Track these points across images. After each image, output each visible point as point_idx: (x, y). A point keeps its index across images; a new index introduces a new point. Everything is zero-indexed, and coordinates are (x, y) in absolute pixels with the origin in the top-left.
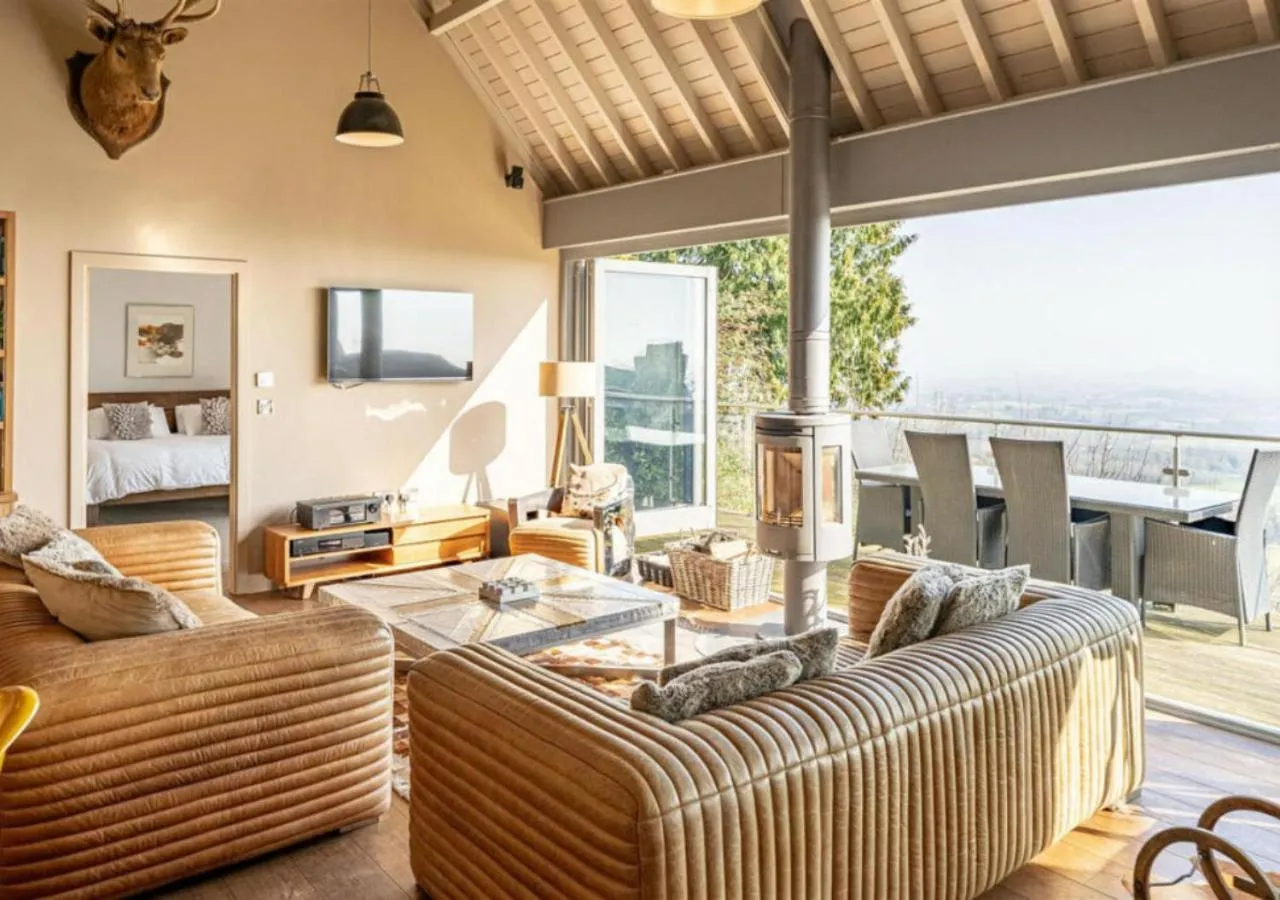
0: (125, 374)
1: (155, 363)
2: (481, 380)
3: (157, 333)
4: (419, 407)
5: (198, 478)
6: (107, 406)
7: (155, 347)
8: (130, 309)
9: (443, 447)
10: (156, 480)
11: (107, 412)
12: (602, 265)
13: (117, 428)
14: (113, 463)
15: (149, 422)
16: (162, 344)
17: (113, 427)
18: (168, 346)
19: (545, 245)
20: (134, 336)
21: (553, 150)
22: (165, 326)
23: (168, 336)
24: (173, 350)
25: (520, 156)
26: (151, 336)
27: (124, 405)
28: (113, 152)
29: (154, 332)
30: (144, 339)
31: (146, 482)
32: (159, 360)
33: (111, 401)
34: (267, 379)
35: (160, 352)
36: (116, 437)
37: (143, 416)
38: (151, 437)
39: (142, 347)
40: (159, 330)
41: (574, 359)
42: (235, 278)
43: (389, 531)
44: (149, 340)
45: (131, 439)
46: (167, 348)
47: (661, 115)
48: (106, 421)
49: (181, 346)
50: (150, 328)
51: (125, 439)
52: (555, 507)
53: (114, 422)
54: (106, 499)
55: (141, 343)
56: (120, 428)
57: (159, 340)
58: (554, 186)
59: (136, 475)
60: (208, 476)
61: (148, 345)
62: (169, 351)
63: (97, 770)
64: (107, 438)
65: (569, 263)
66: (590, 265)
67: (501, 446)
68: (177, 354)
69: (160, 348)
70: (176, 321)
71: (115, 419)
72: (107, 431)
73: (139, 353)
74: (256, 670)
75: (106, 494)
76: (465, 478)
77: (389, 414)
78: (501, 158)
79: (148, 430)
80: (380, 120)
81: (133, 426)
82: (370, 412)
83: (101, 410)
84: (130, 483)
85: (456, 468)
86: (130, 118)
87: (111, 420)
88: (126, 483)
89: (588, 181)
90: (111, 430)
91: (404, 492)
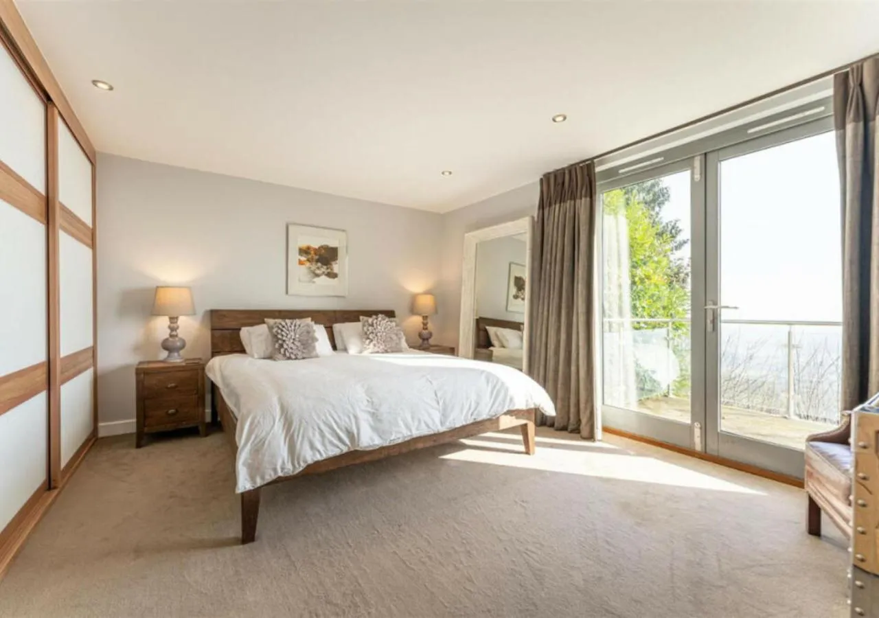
0: (287, 293)
1: (314, 282)
3: (316, 254)
5: (408, 427)
6: (271, 321)
7: (314, 267)
8: (291, 228)
10: (350, 434)
11: (271, 328)
13: (281, 346)
14: (284, 410)
15: (315, 339)
16: (319, 264)
17: (277, 346)
18: (325, 267)
20: (295, 257)
22: (322, 247)
23: (325, 257)
24: (329, 270)
26: (310, 256)
27: (288, 321)
29: (312, 252)
30: (303, 259)
31: (336, 442)
32: (316, 279)
33: (274, 318)
35: (318, 272)
36: (280, 356)
37: (308, 332)
38: (317, 356)
39: (303, 267)
40: (317, 251)
44: (308, 260)
45: (296, 359)
46: (324, 269)
48: (270, 337)
49: (336, 268)
50: (309, 248)
51: (289, 358)
53: (279, 339)
54: (274, 477)
55: (301, 263)
56: (285, 346)
57: (317, 261)
59: (321, 431)
60: (419, 421)
61: (308, 264)
62: (326, 272)
64: (270, 357)
68: (332, 275)
69: (318, 268)
70: (332, 243)
71: (280, 336)
72: (270, 349)
73: (300, 272)
75: (275, 470)
79: (314, 348)
81: (298, 344)
83: (265, 326)
84: (312, 447)
87: (275, 337)
88: (307, 447)
90: (275, 349)
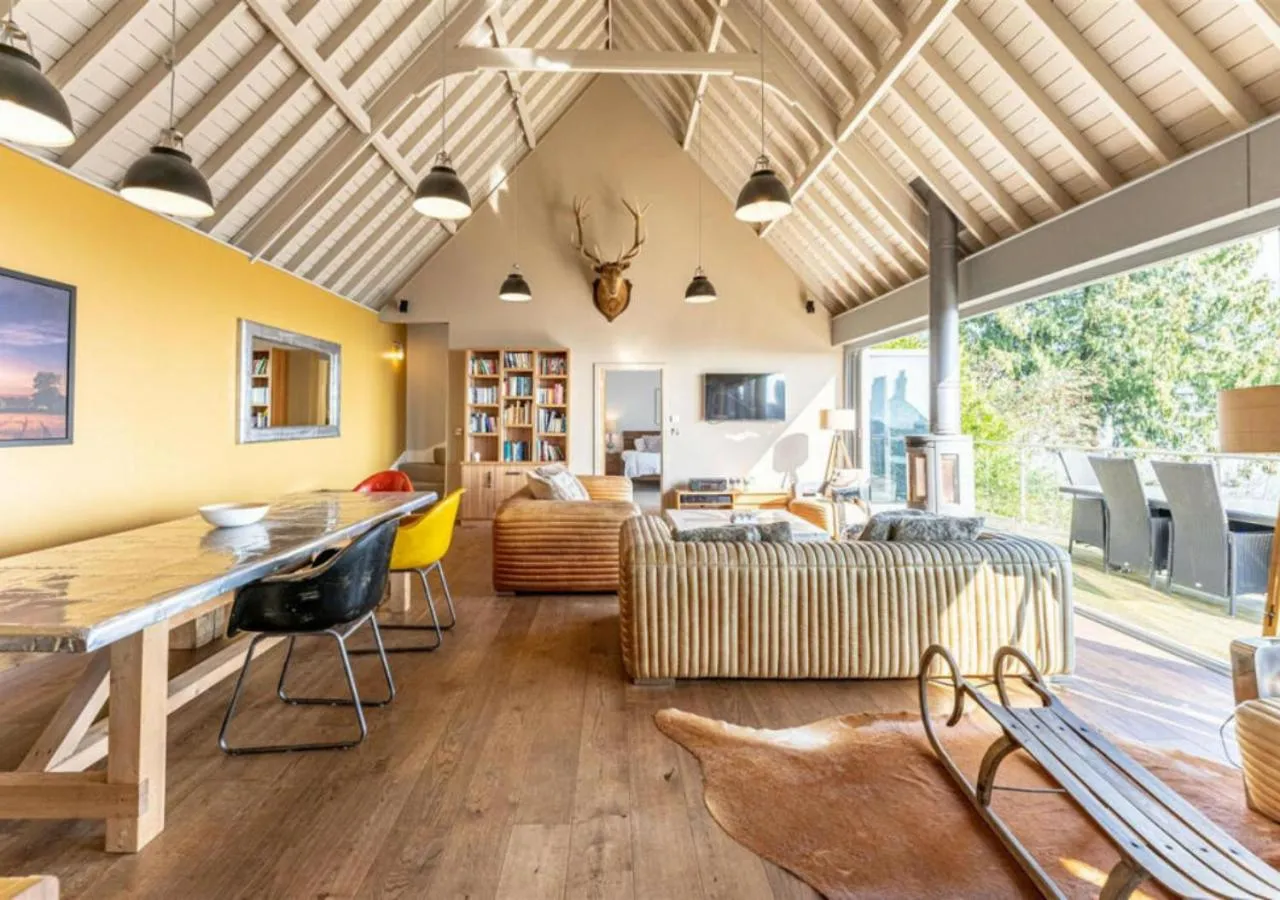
2: (791, 422)
4: (756, 435)
9: (769, 455)
12: (867, 353)
19: (833, 342)
21: (833, 290)
25: (816, 295)
28: (610, 319)
34: (676, 419)
41: (844, 407)
42: (661, 371)
43: (731, 496)
47: (878, 260)
52: (823, 490)
58: (837, 309)
63: (524, 541)
65: (849, 352)
66: (859, 353)
67: (806, 457)
74: (577, 517)
76: (783, 474)
77: (739, 437)
78: (803, 296)
80: (702, 289)
82: (728, 436)
85: (777, 467)
86: (613, 305)
89: (854, 303)
91: (747, 479)
